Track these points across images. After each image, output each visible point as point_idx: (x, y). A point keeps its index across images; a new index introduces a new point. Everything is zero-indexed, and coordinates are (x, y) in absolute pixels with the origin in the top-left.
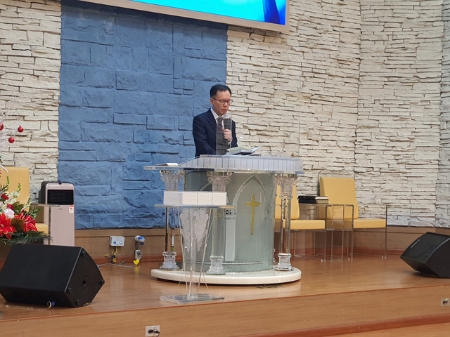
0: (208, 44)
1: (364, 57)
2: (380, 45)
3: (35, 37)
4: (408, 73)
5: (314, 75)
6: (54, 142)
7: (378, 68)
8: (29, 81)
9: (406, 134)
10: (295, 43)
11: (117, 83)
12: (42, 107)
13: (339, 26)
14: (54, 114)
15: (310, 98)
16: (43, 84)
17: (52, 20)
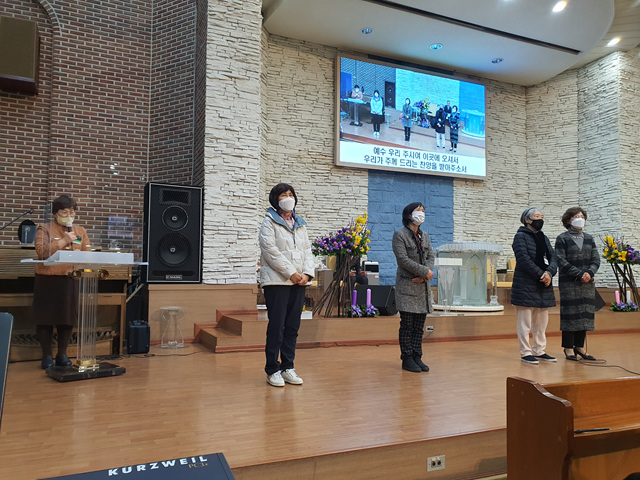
0: (443, 188)
1: (532, 192)
2: (541, 185)
3: (356, 189)
4: (558, 200)
5: (503, 203)
7: (540, 198)
10: (491, 186)
13: (516, 176)
15: (500, 216)
16: (360, 212)
17: (364, 180)
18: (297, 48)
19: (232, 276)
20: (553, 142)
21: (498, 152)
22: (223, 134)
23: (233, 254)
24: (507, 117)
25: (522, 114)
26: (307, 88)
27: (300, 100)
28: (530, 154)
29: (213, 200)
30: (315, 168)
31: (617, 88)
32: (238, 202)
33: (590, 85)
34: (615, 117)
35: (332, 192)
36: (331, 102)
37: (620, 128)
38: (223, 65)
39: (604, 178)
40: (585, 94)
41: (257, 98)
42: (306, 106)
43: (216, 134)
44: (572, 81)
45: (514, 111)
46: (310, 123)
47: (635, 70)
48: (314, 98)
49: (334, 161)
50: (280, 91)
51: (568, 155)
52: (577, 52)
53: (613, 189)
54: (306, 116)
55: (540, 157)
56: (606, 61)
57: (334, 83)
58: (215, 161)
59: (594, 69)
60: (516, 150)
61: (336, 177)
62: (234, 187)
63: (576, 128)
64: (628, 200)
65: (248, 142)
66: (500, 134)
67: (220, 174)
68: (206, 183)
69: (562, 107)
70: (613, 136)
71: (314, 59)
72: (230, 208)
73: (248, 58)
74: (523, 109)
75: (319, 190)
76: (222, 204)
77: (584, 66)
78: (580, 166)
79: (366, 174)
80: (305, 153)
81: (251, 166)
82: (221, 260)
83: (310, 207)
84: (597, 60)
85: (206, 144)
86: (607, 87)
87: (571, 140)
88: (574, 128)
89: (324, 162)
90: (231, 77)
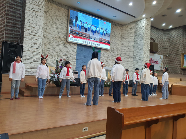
1: (121, 54)
2: (124, 52)
3: (73, 49)
4: (128, 57)
5: (114, 57)
6: (75, 65)
7: (124, 56)
8: (72, 56)
9: (128, 66)
10: (111, 52)
11: (85, 57)
12: (74, 60)
13: (118, 49)
14: (75, 61)
15: (113, 60)
16: (74, 56)
17: (76, 47)
18: (57, 5)
19: (31, 73)
20: (128, 41)
21: (113, 42)
22: (31, 28)
23: (32, 66)
24: (116, 33)
25: (120, 32)
26: (60, 18)
27: (57, 21)
28: (122, 44)
29: (26, 49)
30: (61, 42)
31: (144, 28)
32: (34, 50)
33: (138, 27)
34: (143, 36)
35: (66, 49)
36: (66, 22)
37: (144, 39)
38: (32, 6)
39: (140, 52)
40: (137, 29)
41: (43, 18)
42: (59, 23)
43: (28, 28)
44: (134, 25)
45: (118, 31)
46: (60, 28)
47: (149, 24)
48: (62, 21)
49: (67, 40)
50: (51, 17)
51: (131, 45)
52: (135, 17)
53: (142, 55)
54: (59, 26)
55: (124, 45)
56: (142, 21)
57: (68, 17)
58: (27, 37)
59: (139, 22)
60: (118, 42)
61: (67, 45)
62: (33, 45)
63: (134, 38)
64: (145, 58)
65: (39, 32)
66: (114, 37)
67: (29, 41)
68: (24, 43)
69: (131, 32)
70: (142, 41)
71: (62, 9)
72: (32, 52)
73: (40, 5)
74: (121, 31)
75: (62, 48)
76: (29, 50)
77: (137, 21)
78: (134, 48)
79: (76, 45)
80: (58, 37)
81: (39, 39)
82: (28, 68)
83: (58, 54)
84: (140, 20)
85: (24, 31)
86: (142, 28)
87: (132, 41)
88: (133, 38)
89: (63, 40)
90: (34, 11)
